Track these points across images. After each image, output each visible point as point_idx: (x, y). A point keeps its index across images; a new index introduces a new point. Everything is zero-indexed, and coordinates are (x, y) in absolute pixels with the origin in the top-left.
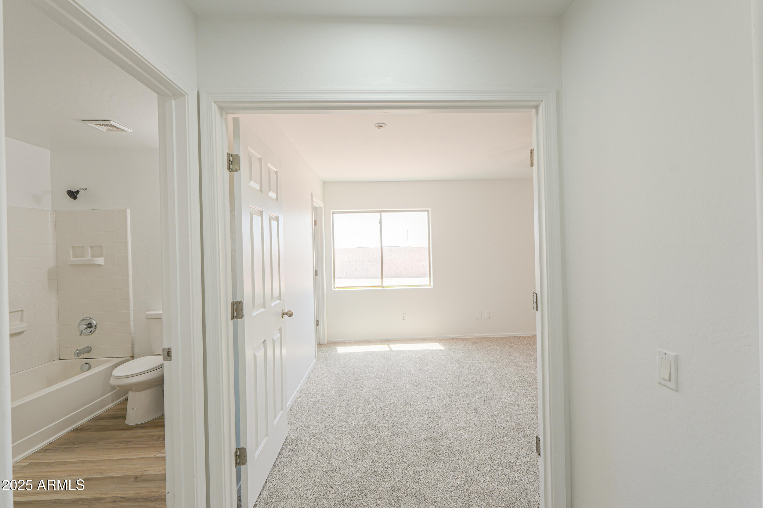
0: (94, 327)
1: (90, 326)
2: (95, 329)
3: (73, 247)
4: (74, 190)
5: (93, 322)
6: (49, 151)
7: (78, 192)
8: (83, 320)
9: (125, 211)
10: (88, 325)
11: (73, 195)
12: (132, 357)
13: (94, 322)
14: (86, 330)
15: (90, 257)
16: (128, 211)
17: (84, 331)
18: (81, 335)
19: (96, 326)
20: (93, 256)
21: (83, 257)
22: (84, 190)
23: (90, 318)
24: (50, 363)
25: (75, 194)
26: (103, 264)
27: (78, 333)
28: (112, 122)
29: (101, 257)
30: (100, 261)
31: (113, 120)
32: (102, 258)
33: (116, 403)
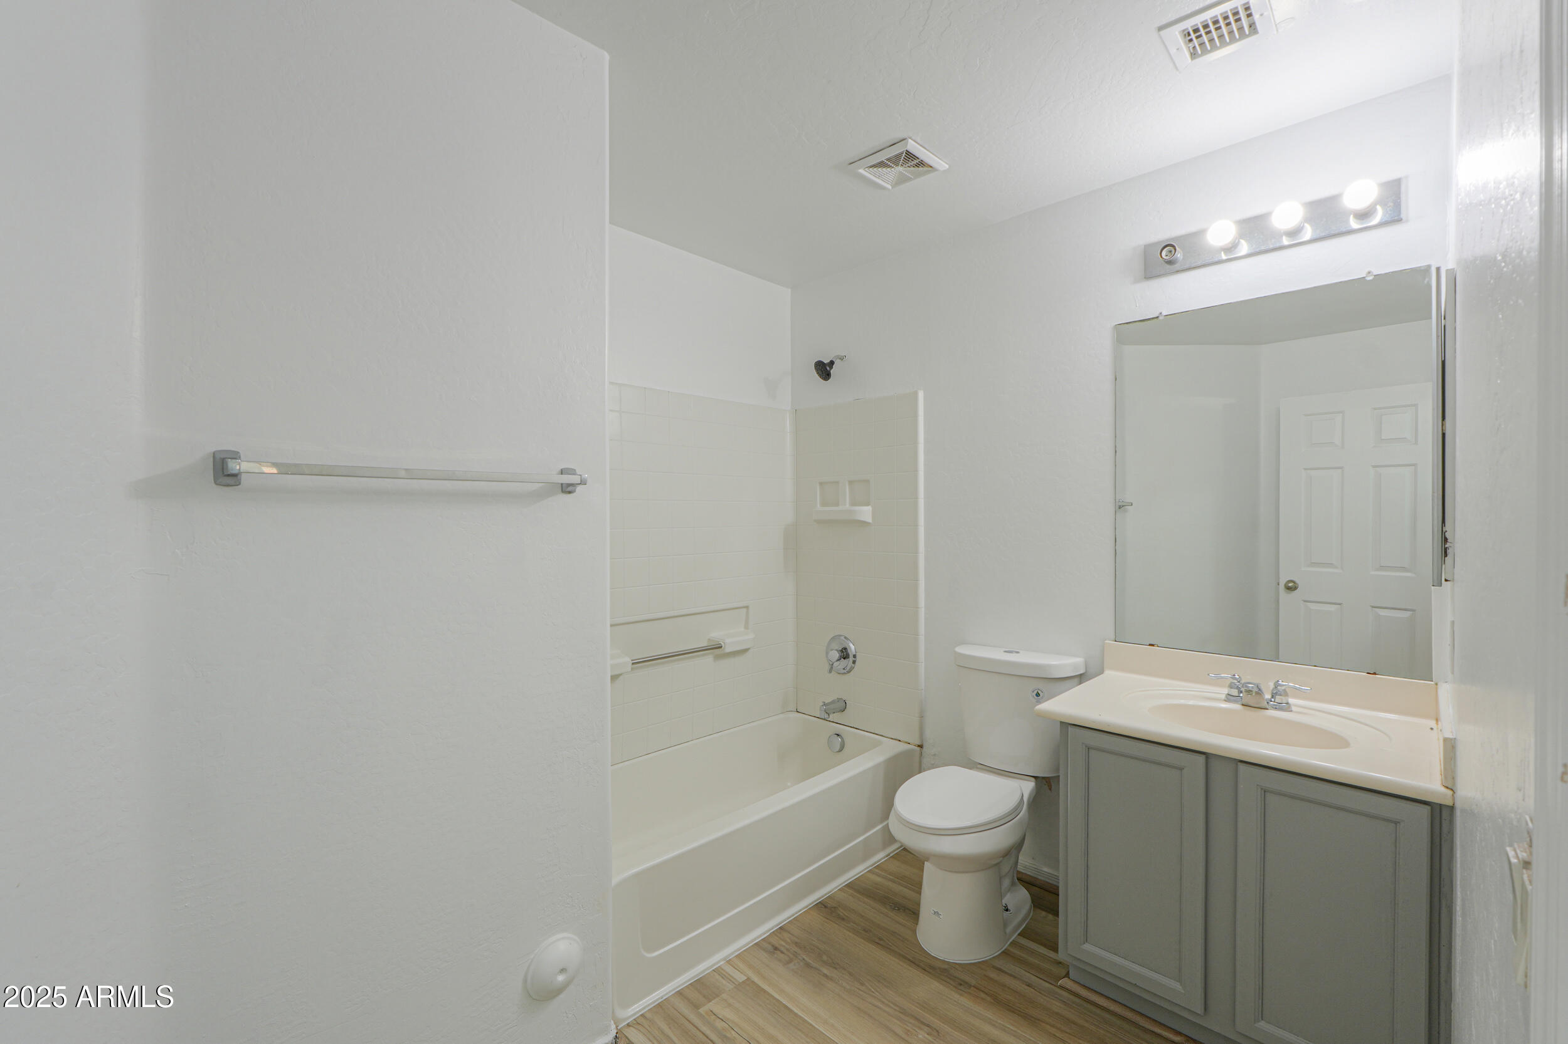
0: (851, 659)
1: (844, 654)
2: (854, 662)
3: (821, 484)
4: (826, 361)
5: (849, 646)
6: (790, 290)
7: (832, 363)
8: (833, 638)
9: (916, 394)
10: (842, 651)
11: (824, 370)
12: (919, 746)
13: (852, 647)
14: (838, 662)
15: (848, 506)
16: (921, 394)
17: (836, 664)
18: (830, 671)
19: (855, 656)
20: (853, 504)
21: (837, 505)
22: (842, 359)
23: (845, 638)
24: (782, 716)
25: (828, 368)
26: (870, 520)
27: (827, 667)
28: (912, 142)
29: (868, 504)
30: (865, 513)
31: (913, 138)
32: (868, 509)
33: (891, 853)
